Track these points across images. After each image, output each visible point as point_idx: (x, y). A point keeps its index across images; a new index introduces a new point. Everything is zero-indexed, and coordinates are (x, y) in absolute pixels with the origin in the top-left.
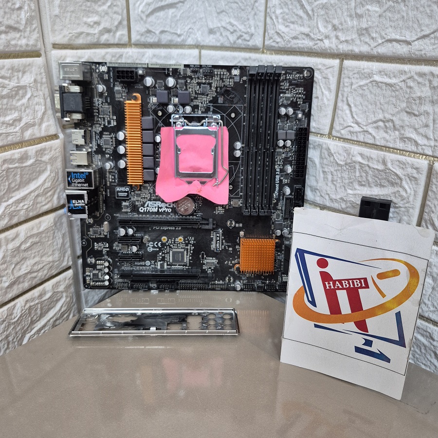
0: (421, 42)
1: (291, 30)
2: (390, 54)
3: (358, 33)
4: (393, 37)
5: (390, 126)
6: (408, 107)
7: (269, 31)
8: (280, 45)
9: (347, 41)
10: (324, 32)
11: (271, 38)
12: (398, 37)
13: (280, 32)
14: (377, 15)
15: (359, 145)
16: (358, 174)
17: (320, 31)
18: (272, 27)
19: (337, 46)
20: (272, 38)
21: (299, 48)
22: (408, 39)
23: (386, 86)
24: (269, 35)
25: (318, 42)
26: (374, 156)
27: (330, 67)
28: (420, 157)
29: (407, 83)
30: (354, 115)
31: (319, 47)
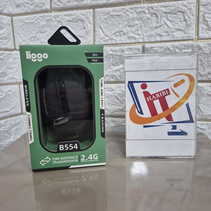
2: (116, 2)
5: (122, 34)
6: (128, 24)
8: (61, 6)
15: (109, 46)
16: (112, 60)
19: (91, 3)
20: (56, 4)
21: (71, 6)
23: (117, 16)
24: (54, 3)
25: (81, 2)
26: (118, 49)
27: (89, 13)
28: (138, 44)
29: (126, 13)
30: (104, 32)
31: (82, 4)
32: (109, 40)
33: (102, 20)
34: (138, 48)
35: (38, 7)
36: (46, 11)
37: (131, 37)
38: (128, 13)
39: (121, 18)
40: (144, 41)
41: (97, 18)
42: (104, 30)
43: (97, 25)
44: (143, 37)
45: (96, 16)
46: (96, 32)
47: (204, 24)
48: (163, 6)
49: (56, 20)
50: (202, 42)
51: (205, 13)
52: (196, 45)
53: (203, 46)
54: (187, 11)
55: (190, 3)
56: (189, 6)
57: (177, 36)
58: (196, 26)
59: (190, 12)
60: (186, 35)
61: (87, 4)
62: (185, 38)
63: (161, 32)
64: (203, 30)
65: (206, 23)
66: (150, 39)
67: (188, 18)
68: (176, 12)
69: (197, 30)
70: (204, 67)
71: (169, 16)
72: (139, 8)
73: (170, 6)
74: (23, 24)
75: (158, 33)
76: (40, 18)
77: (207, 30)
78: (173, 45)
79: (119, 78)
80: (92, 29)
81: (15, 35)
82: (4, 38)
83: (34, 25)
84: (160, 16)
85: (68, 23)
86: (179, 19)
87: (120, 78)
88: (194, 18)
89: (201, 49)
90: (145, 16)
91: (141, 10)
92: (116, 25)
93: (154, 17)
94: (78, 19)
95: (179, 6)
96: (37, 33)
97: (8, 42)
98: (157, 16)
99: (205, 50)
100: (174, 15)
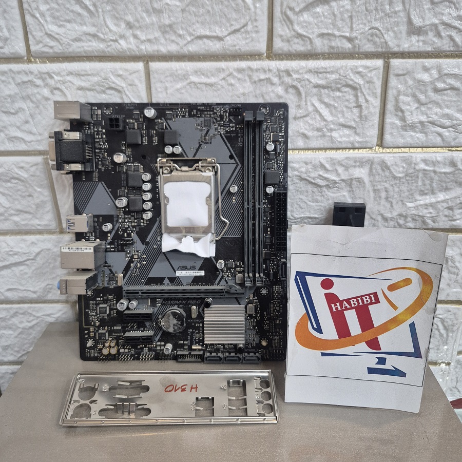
0: (233, 37)
1: (69, 30)
2: (202, 52)
3: (161, 31)
4: (202, 34)
7: (34, 33)
8: (56, 50)
9: (149, 41)
10: (117, 31)
11: (39, 42)
12: (208, 33)
13: (53, 34)
14: (179, 10)
17: (110, 31)
18: (38, 27)
19: (138, 47)
20: (41, 42)
21: (85, 52)
22: (220, 35)
23: (206, 87)
24: (35, 39)
25: (112, 43)
27: (135, 72)
29: (227, 80)
31: (114, 49)
33: (168, 92)
38: (233, 81)
39: (216, 91)
41: (157, 86)
45: (152, 80)
47: (396, 115)
48: (311, 72)
49: (46, 85)
50: (389, 153)
51: (399, 93)
52: (379, 159)
53: (392, 163)
55: (370, 69)
56: (369, 75)
57: (339, 140)
58: (380, 118)
60: (358, 138)
61: (129, 49)
62: (357, 145)
63: (306, 129)
64: (393, 128)
65: (400, 114)
67: (364, 101)
68: (340, 86)
70: (391, 203)
71: (325, 93)
72: (257, 70)
73: (328, 72)
75: (301, 131)
77: (402, 129)
78: (332, 159)
84: (306, 93)
85: (80, 92)
86: (347, 103)
88: (376, 103)
89: (388, 168)
90: (273, 91)
91: (263, 76)
93: (292, 94)
94: (107, 86)
95: (347, 73)
98: (299, 93)
99: (396, 171)
100: (335, 93)
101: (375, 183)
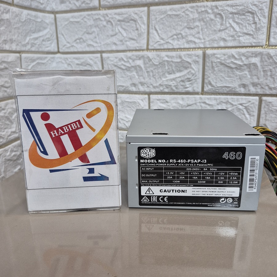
5: (180, 37)
6: (187, 25)
15: (165, 51)
16: (167, 68)
23: (175, 17)
26: (174, 55)
27: (143, 11)
28: (198, 50)
29: (185, 13)
30: (160, 35)
32: (164, 44)
33: (157, 20)
34: (197, 54)
35: (85, 4)
36: (94, 9)
37: (191, 41)
38: (188, 13)
39: (179, 18)
40: (205, 46)
41: (152, 17)
42: (159, 32)
43: (152, 26)
44: (205, 42)
45: (151, 15)
46: (150, 35)
48: (229, 6)
49: (105, 20)
50: (273, 49)
52: (266, 52)
53: (274, 54)
54: (258, 12)
55: (262, 2)
56: (261, 5)
57: (243, 41)
58: (268, 29)
59: (261, 13)
60: (255, 41)
62: (254, 44)
63: (225, 36)
64: (275, 35)
66: (212, 44)
67: (258, 20)
68: (244, 12)
69: (268, 34)
70: (274, 78)
71: (236, 17)
72: (201, 7)
73: (238, 6)
74: (68, 24)
75: (222, 37)
76: (87, 17)
78: (239, 52)
79: (174, 88)
80: (146, 31)
81: (59, 35)
82: (47, 39)
83: (80, 24)
84: (226, 17)
85: (118, 23)
86: (248, 22)
87: (176, 88)
88: (265, 21)
89: (271, 57)
90: (208, 17)
91: (203, 9)
92: (173, 26)
93: (219, 18)
94: (130, 19)
95: (249, 5)
96: (83, 34)
97: (51, 44)
98: (222, 17)
100: (242, 16)
101: (264, 67)
